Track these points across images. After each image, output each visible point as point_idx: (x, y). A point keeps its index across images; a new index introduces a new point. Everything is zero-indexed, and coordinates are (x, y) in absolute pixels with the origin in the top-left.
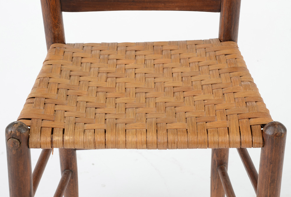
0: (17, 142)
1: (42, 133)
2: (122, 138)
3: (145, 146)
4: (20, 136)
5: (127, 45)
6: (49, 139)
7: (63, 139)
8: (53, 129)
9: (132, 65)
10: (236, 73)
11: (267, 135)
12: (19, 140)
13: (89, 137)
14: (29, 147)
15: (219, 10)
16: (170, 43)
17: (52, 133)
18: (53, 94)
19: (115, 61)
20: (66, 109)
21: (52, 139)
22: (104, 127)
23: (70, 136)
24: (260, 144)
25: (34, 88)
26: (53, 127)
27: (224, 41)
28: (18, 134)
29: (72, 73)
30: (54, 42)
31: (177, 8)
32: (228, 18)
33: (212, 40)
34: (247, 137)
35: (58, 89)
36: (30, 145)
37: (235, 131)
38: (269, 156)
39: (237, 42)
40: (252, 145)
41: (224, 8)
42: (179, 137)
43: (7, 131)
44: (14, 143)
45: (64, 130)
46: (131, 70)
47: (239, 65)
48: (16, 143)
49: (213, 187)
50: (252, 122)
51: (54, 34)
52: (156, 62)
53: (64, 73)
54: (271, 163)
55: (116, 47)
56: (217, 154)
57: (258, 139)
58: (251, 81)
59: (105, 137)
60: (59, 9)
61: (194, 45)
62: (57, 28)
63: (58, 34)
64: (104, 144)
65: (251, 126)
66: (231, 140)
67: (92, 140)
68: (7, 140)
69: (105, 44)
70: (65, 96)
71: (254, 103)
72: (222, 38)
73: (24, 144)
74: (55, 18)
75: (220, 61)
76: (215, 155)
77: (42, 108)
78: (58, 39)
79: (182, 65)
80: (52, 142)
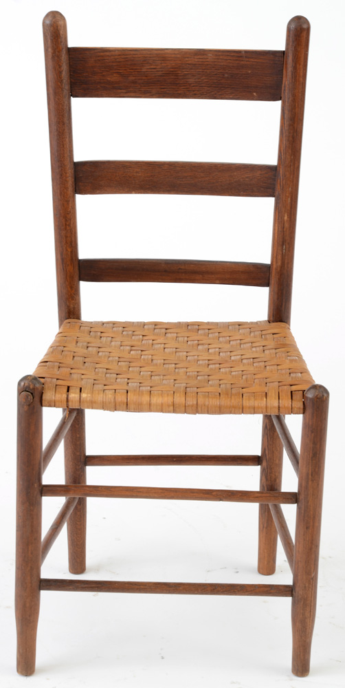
1: (57, 390)
2: (145, 399)
3: (172, 408)
4: (34, 389)
5: (156, 324)
6: (65, 396)
7: (80, 396)
8: (68, 387)
9: (161, 340)
10: (283, 349)
11: (307, 398)
12: (32, 394)
13: (109, 395)
14: (42, 405)
15: (267, 285)
16: (208, 323)
17: (68, 391)
18: (69, 361)
19: (141, 337)
20: (83, 373)
21: (68, 396)
22: (127, 388)
23: (87, 393)
24: (300, 408)
25: (46, 355)
26: (69, 385)
27: (273, 322)
28: (31, 387)
29: (89, 345)
30: (69, 317)
31: (218, 281)
32: (278, 294)
33: (260, 322)
34: (286, 402)
35: (74, 357)
36: (43, 402)
37: (273, 395)
38: (310, 423)
39: (289, 325)
40: (292, 411)
41: (273, 281)
42: (211, 400)
43: (19, 384)
44: (27, 396)
45: (81, 389)
46: (160, 345)
47: (287, 343)
48: (29, 396)
49: (262, 525)
50: (294, 388)
51: (69, 307)
52: (189, 339)
53: (80, 344)
54: (312, 432)
55: (142, 326)
56: (266, 477)
57: (298, 404)
58: (300, 356)
59: (127, 396)
60: (77, 277)
61: (237, 326)
62: (73, 299)
63: (74, 308)
64: (125, 405)
65: (291, 392)
66: (269, 405)
67: (112, 400)
68: (20, 393)
69: (130, 322)
70: (82, 363)
71: (300, 374)
72: (271, 319)
73: (37, 399)
74: (71, 287)
75: (266, 339)
76: (264, 478)
77: (56, 369)
78: (74, 314)
79: (221, 342)
80: (67, 399)
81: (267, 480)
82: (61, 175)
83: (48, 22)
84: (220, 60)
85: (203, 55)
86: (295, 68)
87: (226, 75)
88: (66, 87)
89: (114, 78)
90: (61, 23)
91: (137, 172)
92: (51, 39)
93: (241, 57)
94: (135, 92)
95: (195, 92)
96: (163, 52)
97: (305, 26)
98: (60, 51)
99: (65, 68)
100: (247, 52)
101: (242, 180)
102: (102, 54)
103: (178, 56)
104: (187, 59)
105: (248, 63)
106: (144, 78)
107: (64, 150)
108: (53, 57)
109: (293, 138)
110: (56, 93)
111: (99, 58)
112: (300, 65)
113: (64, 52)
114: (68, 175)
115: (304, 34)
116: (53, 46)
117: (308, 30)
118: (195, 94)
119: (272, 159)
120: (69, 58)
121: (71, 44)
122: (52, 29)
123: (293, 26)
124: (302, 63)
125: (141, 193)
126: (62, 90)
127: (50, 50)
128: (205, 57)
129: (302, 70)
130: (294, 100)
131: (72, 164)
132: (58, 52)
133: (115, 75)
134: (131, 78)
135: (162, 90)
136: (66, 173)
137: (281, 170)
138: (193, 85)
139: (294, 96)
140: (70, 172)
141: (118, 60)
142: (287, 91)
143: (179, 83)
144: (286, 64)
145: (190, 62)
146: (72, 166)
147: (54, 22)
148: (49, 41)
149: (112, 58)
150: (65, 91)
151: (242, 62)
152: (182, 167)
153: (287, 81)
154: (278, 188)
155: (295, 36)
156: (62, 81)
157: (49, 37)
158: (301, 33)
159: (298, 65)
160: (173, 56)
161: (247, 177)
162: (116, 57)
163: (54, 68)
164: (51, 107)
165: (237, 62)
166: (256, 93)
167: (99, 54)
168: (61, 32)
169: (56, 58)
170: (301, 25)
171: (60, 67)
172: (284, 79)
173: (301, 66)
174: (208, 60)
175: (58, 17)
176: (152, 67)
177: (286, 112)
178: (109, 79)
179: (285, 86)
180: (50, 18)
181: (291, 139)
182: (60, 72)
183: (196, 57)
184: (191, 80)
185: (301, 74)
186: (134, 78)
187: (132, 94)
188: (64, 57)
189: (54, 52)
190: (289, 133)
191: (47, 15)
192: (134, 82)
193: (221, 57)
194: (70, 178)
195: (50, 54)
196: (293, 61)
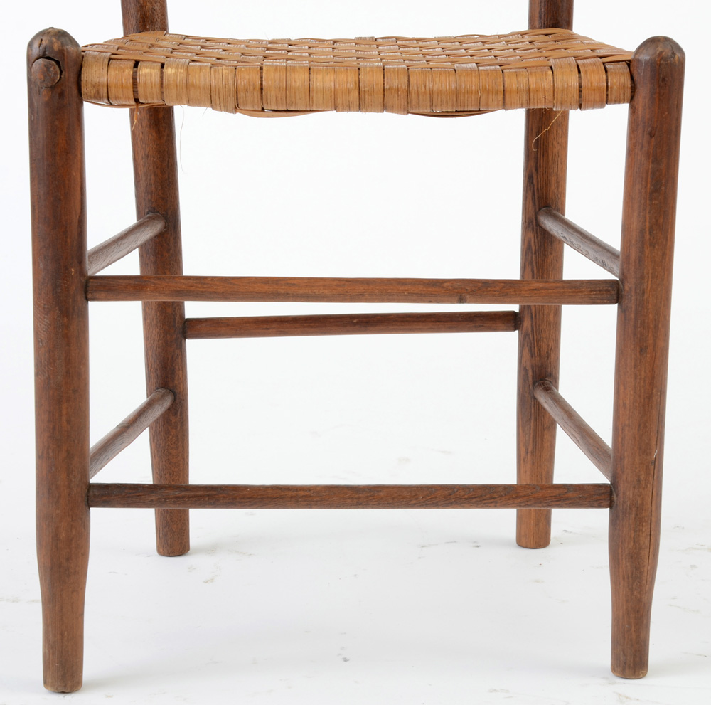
0: (53, 65)
1: (112, 66)
3: (356, 94)
4: (61, 53)
6: (128, 73)
7: (162, 73)
8: (137, 62)
12: (58, 63)
13: (223, 71)
17: (136, 67)
21: (135, 73)
22: (259, 64)
23: (177, 68)
28: (56, 47)
30: (144, 29)
37: (567, 68)
40: (608, 93)
42: (436, 76)
45: (163, 64)
48: (52, 69)
50: (607, 60)
51: (142, 6)
56: (530, 350)
57: (621, 79)
59: (261, 72)
63: (154, 10)
65: (604, 63)
66: (559, 85)
67: (231, 80)
68: (30, 62)
73: (70, 78)
76: (526, 352)
78: (153, 23)
80: (135, 79)
81: (532, 355)
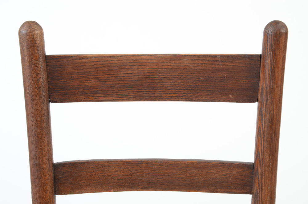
82: (40, 178)
83: (24, 32)
84: (196, 65)
85: (179, 59)
86: (273, 71)
87: (202, 79)
88: (45, 94)
89: (92, 83)
90: (38, 32)
91: (115, 171)
92: (27, 48)
93: (217, 61)
94: (113, 96)
95: (171, 95)
96: (139, 58)
97: (283, 31)
98: (37, 59)
99: (42, 75)
100: (222, 56)
101: (218, 177)
102: (79, 61)
103: (155, 61)
104: (163, 64)
105: (224, 66)
106: (121, 82)
107: (42, 154)
108: (30, 65)
109: (271, 138)
110: (33, 100)
111: (77, 65)
112: (278, 68)
113: (41, 59)
114: (47, 177)
115: (283, 38)
116: (29, 55)
117: (286, 33)
118: (172, 97)
119: (248, 157)
120: (47, 66)
121: (49, 52)
122: (28, 38)
123: (271, 31)
124: (280, 67)
125: (120, 191)
126: (40, 97)
127: (26, 58)
128: (181, 61)
129: (280, 73)
130: (272, 103)
131: (51, 166)
132: (35, 60)
133: (93, 81)
134: (109, 83)
135: (139, 93)
136: (45, 176)
137: (259, 169)
138: (169, 88)
139: (272, 98)
140: (49, 174)
141: (95, 66)
142: (264, 94)
143: (155, 87)
144: (264, 68)
145: (166, 67)
146: (52, 168)
147: (30, 32)
148: (26, 49)
149: (90, 64)
150: (43, 97)
151: (218, 66)
152: (160, 165)
153: (264, 84)
154: (256, 186)
155: (274, 40)
156: (39, 88)
157: (25, 46)
158: (280, 37)
159: (276, 69)
160: (149, 61)
161: (224, 175)
162: (94, 63)
163: (31, 76)
164: (29, 113)
165: (213, 66)
166: (232, 95)
167: (76, 61)
168: (38, 41)
169: (33, 66)
170: (279, 30)
171: (37, 74)
172: (261, 82)
173: (280, 69)
174: (184, 65)
175: (34, 27)
176: (129, 72)
177: (264, 113)
178: (87, 84)
179: (262, 89)
180: (25, 28)
181: (269, 139)
182: (38, 80)
183: (172, 62)
184: (168, 84)
185: (280, 77)
186: (111, 83)
187: (110, 98)
188: (41, 64)
189: (31, 61)
190: (268, 134)
191: (23, 25)
192: (111, 87)
193: (197, 62)
194: (49, 180)
195: (27, 62)
196: (271, 64)
